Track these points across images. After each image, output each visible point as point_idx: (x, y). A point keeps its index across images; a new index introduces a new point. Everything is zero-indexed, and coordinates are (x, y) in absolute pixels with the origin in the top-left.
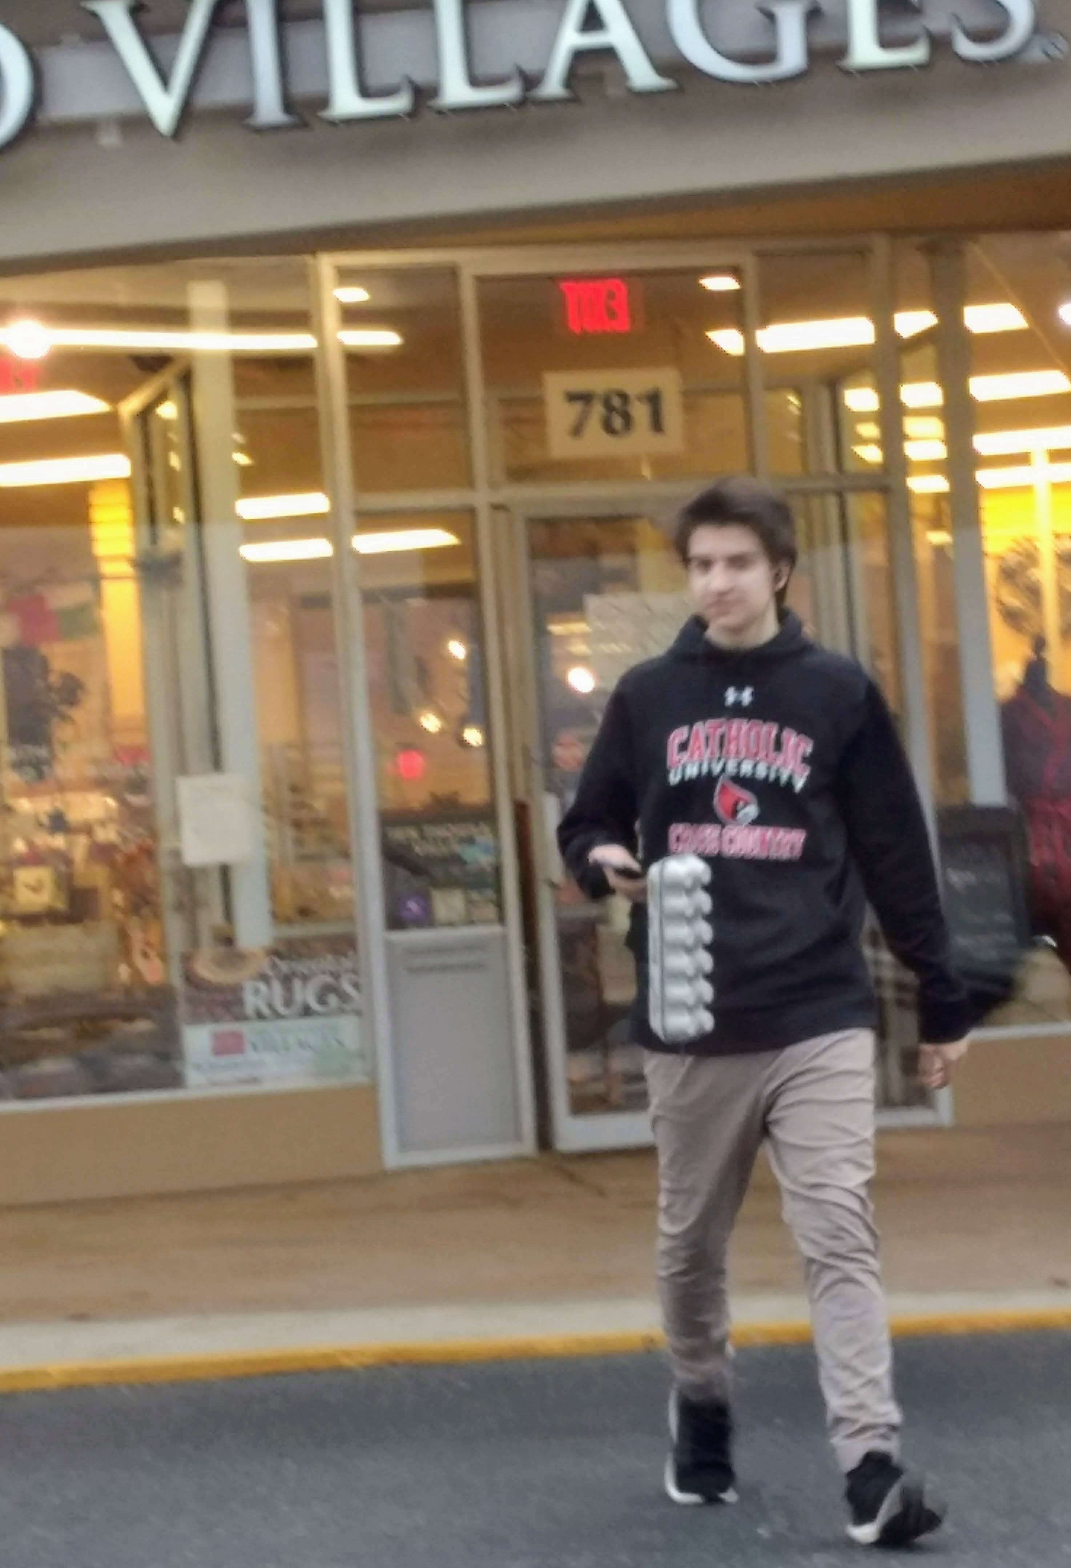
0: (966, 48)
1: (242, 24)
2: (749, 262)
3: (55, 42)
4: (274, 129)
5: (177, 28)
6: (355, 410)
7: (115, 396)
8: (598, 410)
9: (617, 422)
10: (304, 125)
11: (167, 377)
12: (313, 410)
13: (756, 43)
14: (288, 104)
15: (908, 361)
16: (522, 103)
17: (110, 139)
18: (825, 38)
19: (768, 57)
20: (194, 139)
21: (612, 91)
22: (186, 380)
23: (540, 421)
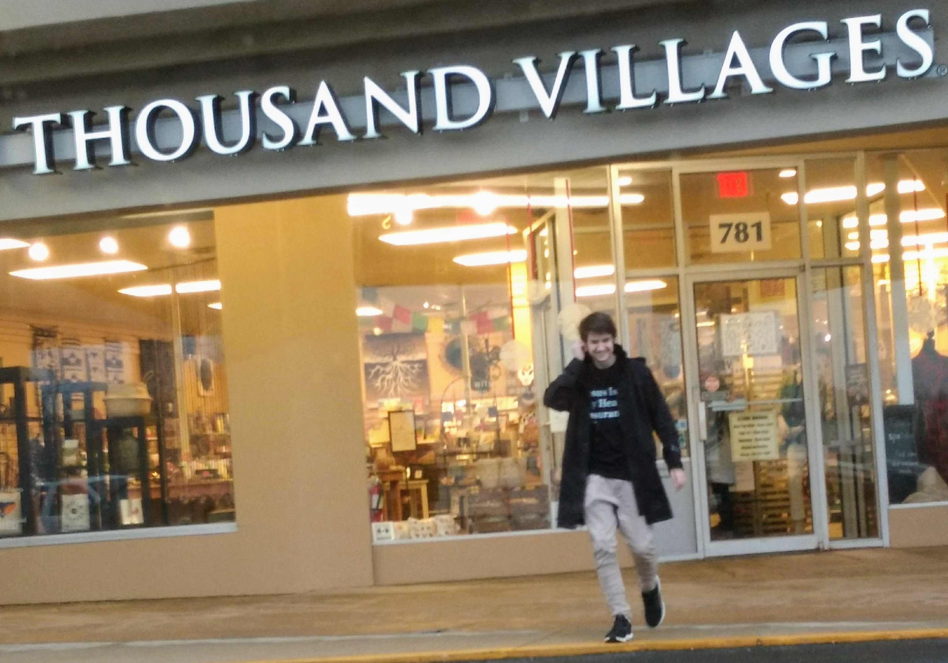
0: (902, 72)
1: (582, 67)
2: (801, 164)
3: (501, 77)
4: (596, 113)
5: (555, 70)
6: (625, 232)
7: (521, 227)
8: (733, 231)
9: (742, 236)
10: (609, 111)
11: (544, 219)
12: (609, 233)
13: (810, 72)
14: (602, 101)
15: (872, 207)
16: (704, 99)
17: (524, 119)
18: (839, 69)
19: (814, 77)
20: (560, 118)
21: (743, 94)
22: (553, 220)
23: (708, 236)
